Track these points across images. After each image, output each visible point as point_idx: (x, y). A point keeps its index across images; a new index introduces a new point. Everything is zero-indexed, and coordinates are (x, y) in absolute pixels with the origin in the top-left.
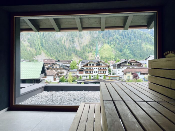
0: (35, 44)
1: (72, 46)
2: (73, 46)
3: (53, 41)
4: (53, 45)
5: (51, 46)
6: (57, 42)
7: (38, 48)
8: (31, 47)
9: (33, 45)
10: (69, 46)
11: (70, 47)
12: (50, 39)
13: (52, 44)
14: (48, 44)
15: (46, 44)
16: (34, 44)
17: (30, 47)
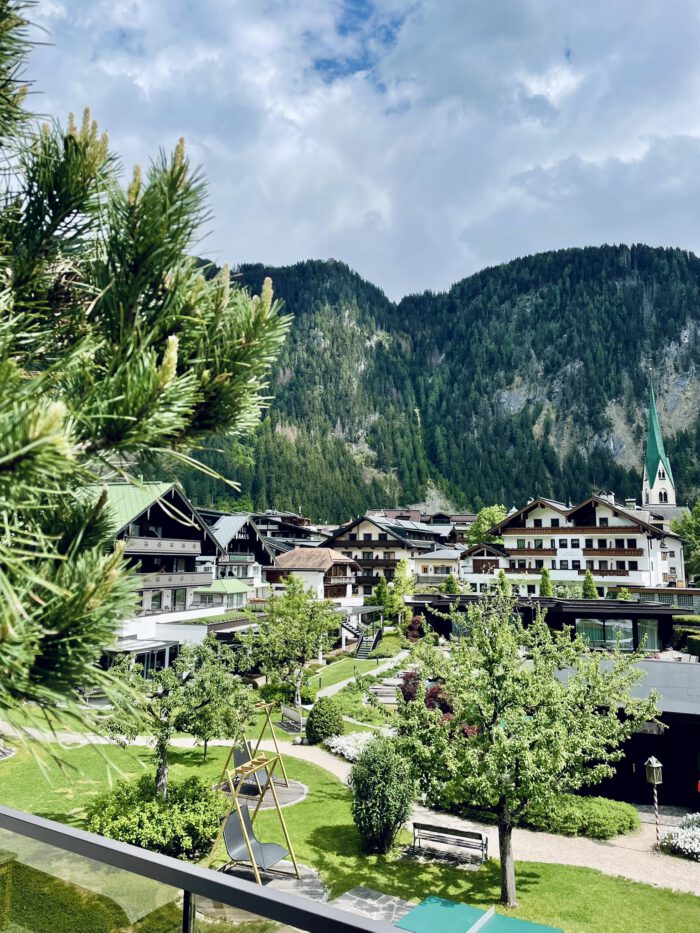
0: (398, 450)
1: (591, 450)
2: (596, 448)
3: (485, 431)
4: (484, 451)
5: (477, 457)
6: (508, 433)
7: (411, 470)
8: (379, 464)
9: (392, 455)
10: (575, 451)
11: (578, 455)
12: (470, 422)
13: (483, 447)
14: (458, 446)
15: (449, 447)
16: (395, 451)
17: (376, 467)
